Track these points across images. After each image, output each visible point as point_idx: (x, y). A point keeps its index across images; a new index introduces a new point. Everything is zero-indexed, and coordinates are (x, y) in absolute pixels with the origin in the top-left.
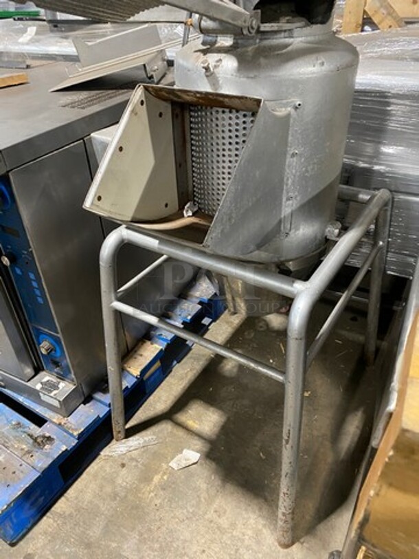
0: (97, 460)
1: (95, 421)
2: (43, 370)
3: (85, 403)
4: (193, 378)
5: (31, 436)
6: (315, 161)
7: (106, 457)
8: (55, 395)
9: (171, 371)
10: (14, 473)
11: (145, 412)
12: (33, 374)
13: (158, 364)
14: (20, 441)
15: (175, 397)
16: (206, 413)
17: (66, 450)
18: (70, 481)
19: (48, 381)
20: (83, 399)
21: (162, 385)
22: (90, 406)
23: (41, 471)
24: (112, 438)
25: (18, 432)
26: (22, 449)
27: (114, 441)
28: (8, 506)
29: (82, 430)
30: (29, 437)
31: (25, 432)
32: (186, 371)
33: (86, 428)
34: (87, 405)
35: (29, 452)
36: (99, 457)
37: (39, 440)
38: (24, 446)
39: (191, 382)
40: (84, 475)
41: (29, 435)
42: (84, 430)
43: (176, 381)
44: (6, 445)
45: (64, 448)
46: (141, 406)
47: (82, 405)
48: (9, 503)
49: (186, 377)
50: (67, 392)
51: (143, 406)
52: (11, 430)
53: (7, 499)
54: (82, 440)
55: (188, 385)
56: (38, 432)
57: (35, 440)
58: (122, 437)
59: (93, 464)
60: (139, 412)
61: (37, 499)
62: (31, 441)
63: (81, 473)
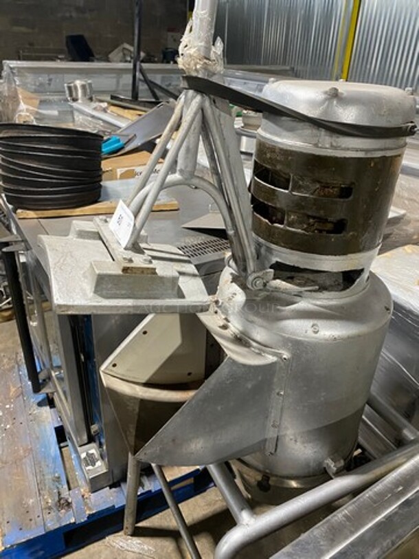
0: (100, 543)
1: (108, 509)
2: (95, 442)
3: (111, 487)
4: (219, 510)
5: (59, 494)
6: (306, 404)
7: (108, 545)
8: (89, 470)
9: (205, 491)
10: (31, 520)
11: (161, 519)
12: (86, 442)
13: (191, 481)
14: (51, 494)
15: (193, 520)
16: (209, 554)
17: (74, 523)
18: (71, 549)
19: (93, 454)
20: (111, 482)
21: (190, 500)
22: (115, 492)
23: (48, 530)
24: (122, 529)
25: (53, 485)
26: (47, 503)
27: (121, 533)
28: (12, 546)
29: (94, 512)
30: (57, 494)
31: (58, 488)
32: (217, 499)
33: (99, 512)
34: (114, 489)
35: (50, 508)
36: (104, 540)
37: (62, 502)
38: (50, 501)
39: (215, 513)
40: (83, 551)
41: (59, 492)
42: (96, 513)
43: (204, 504)
44: (41, 492)
45: (72, 521)
46: (161, 512)
47: (108, 488)
48: (13, 544)
49: (214, 504)
50: (99, 472)
51: (164, 512)
52: (51, 481)
53: (13, 540)
54: (91, 520)
55: (211, 514)
56: (65, 494)
57: (60, 499)
58: (129, 533)
59: (96, 544)
60: (157, 516)
61: (36, 552)
62: (57, 499)
63: (83, 547)
